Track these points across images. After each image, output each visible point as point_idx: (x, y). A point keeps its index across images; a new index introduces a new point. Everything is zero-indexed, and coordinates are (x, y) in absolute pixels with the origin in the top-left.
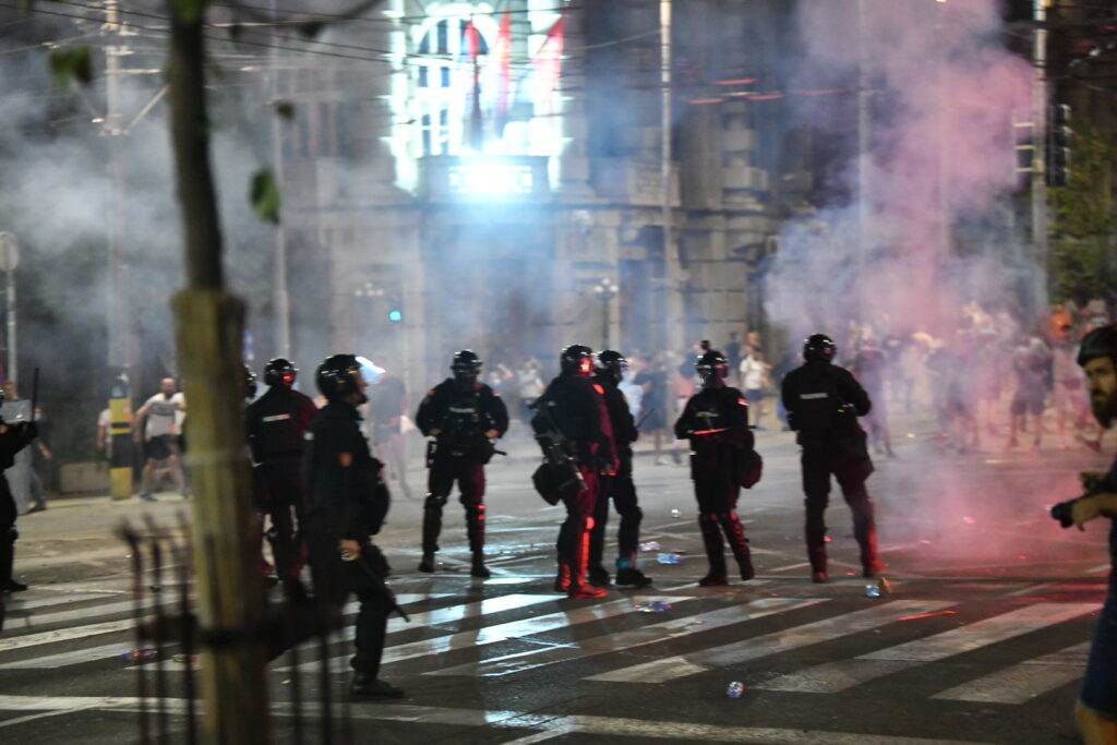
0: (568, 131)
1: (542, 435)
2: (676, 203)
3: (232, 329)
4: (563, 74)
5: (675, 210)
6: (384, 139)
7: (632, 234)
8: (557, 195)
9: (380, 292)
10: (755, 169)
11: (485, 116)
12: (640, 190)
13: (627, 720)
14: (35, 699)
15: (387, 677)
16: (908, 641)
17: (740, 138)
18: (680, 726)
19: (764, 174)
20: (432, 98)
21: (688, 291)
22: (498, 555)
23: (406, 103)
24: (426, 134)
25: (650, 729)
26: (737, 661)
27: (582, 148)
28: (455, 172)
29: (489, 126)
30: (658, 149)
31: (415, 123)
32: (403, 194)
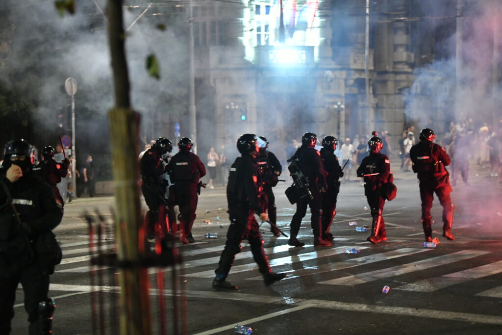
0: (322, 35)
1: (293, 174)
2: (372, 68)
3: (134, 126)
4: (319, 9)
5: (370, 71)
6: (240, 38)
7: (351, 82)
8: (317, 64)
9: (237, 107)
10: (409, 53)
11: (285, 27)
12: (355, 62)
13: (336, 302)
14: (74, 286)
15: (230, 280)
16: (467, 269)
17: (401, 38)
18: (360, 305)
19: (412, 55)
20: (262, 19)
21: (377, 107)
22: (284, 226)
23: (250, 22)
24: (259, 36)
25: (347, 306)
26: (388, 276)
27: (329, 42)
28: (272, 53)
29: (286, 33)
30: (364, 44)
31: (253, 31)
32: (248, 63)
